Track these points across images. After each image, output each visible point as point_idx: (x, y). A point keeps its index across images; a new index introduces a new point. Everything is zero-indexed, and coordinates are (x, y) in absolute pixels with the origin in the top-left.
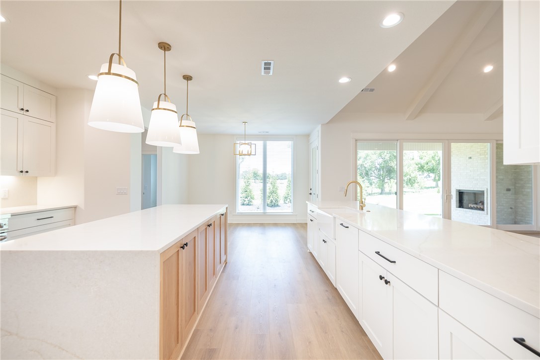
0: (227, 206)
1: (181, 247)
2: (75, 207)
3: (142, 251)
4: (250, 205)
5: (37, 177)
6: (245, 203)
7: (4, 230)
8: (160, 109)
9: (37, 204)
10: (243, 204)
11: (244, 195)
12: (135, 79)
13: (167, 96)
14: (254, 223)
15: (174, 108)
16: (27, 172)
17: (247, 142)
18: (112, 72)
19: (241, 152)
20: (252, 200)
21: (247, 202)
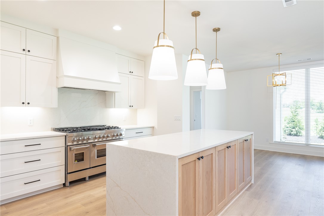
0: (252, 133)
1: (198, 159)
2: (153, 127)
3: (168, 155)
4: (299, 136)
5: (137, 109)
6: (292, 133)
7: (123, 137)
8: (192, 60)
9: (137, 124)
10: (290, 134)
11: (291, 125)
12: (172, 46)
13: (197, 49)
14: (293, 154)
15: (202, 57)
16: (132, 106)
17: (281, 72)
18: (159, 45)
19: (275, 84)
20: (302, 131)
21: (294, 132)
